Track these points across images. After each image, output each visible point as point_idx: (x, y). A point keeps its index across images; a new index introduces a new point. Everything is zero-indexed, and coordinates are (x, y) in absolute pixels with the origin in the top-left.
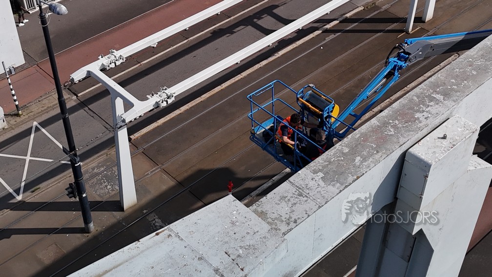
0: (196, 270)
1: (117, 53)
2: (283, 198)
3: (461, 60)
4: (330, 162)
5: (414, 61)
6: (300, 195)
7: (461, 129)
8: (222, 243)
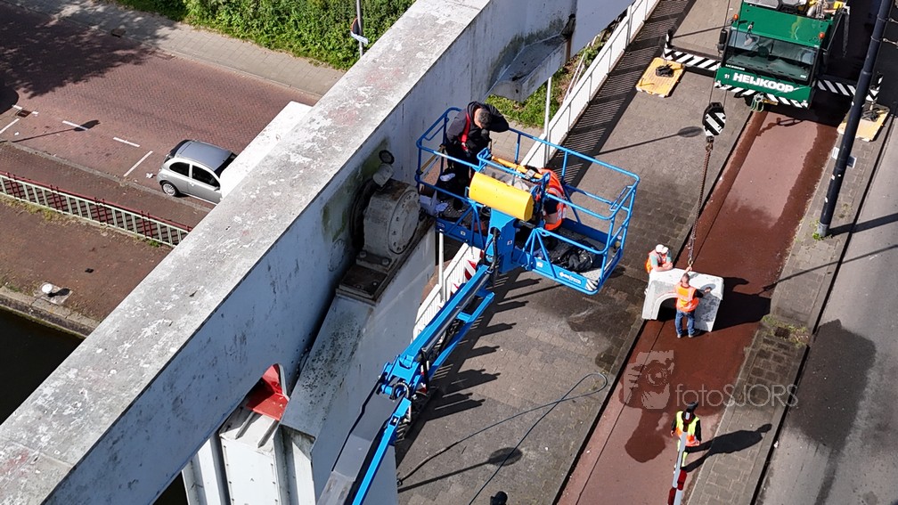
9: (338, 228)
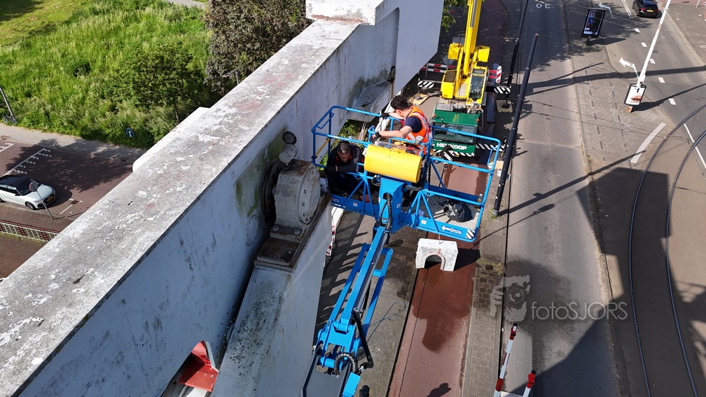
9: (252, 205)
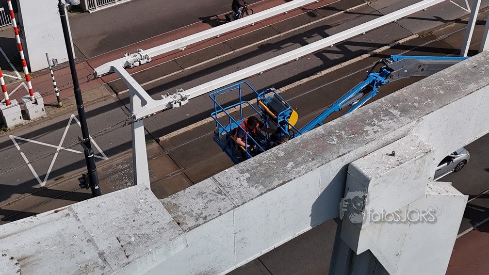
0: (81, 251)
1: (143, 53)
2: (201, 193)
3: (432, 78)
4: (261, 164)
5: (396, 78)
6: (220, 193)
7: (413, 148)
8: (118, 228)
